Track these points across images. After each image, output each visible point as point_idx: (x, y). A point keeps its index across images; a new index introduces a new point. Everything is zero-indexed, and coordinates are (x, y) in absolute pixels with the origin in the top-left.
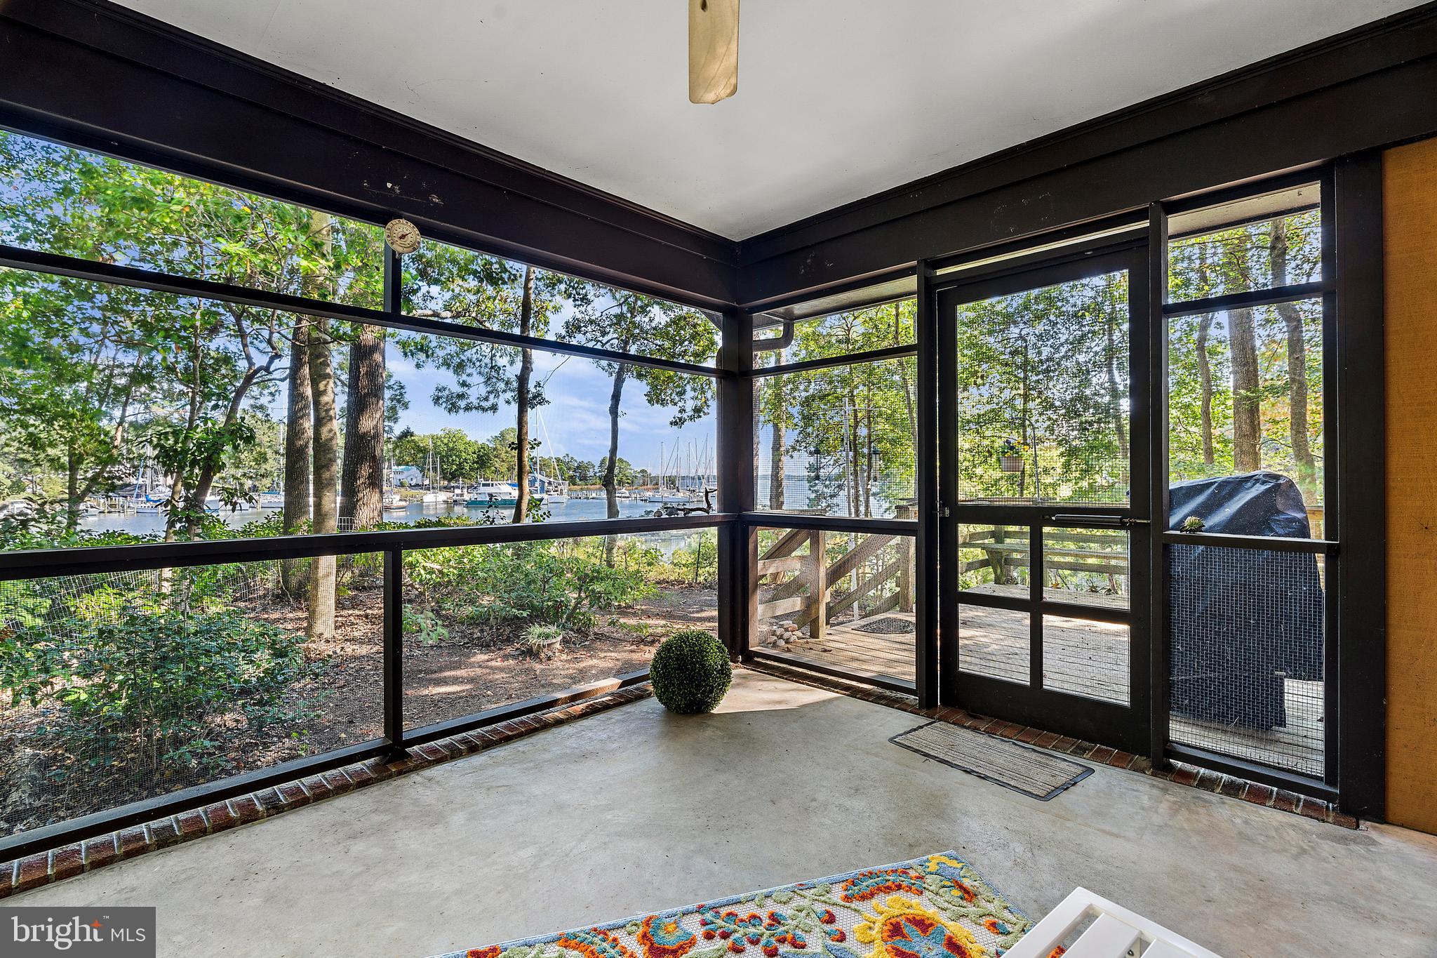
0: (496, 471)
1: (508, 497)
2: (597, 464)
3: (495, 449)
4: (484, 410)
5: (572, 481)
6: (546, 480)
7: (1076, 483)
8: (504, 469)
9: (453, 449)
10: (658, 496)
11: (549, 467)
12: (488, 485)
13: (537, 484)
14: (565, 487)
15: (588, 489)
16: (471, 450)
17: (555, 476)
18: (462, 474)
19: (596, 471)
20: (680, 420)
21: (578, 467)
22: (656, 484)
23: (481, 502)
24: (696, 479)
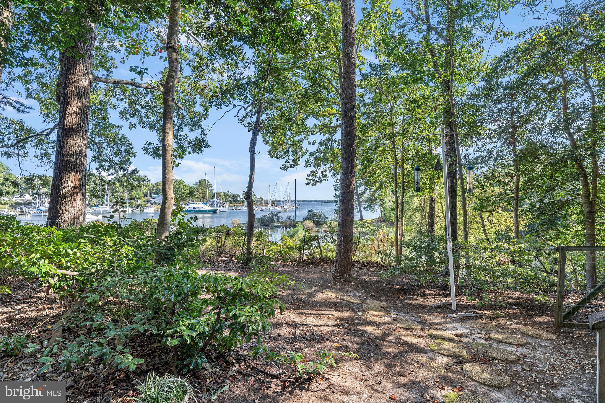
0: (198, 198)
1: (202, 209)
2: (241, 195)
3: (197, 188)
5: (230, 202)
6: (219, 201)
8: (201, 197)
9: (178, 188)
10: (268, 209)
11: (220, 196)
12: (193, 204)
13: (215, 203)
14: (227, 205)
15: (237, 206)
16: (186, 188)
17: (223, 200)
18: (182, 199)
19: (241, 197)
20: (286, 167)
21: (233, 196)
22: (266, 203)
23: (190, 211)
24: (284, 202)
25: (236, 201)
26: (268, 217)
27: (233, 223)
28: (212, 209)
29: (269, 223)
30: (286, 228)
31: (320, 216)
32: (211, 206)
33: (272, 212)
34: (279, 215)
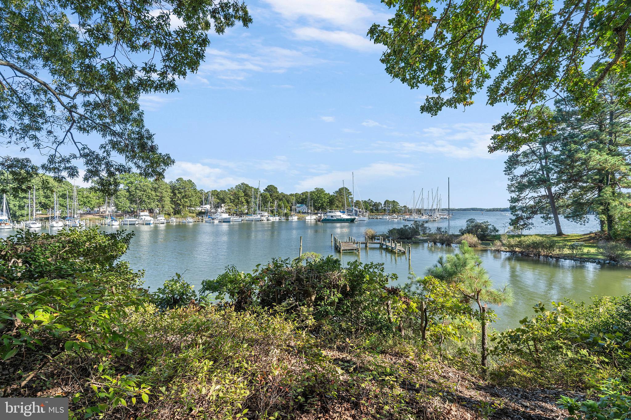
0: (337, 207)
1: (339, 218)
2: (383, 203)
3: (337, 197)
5: (372, 211)
6: (358, 210)
8: (340, 205)
9: (319, 197)
10: (412, 218)
11: (360, 204)
12: (331, 212)
13: (354, 212)
14: (367, 214)
15: (378, 215)
16: (327, 197)
17: (363, 208)
18: (322, 208)
19: (383, 206)
20: (436, 104)
21: (374, 205)
22: (410, 212)
23: (328, 220)
24: (433, 210)
25: (377, 210)
26: (410, 228)
27: (367, 234)
28: (349, 217)
29: (413, 236)
30: (435, 243)
31: (487, 228)
32: (349, 215)
33: (416, 221)
34: (426, 225)
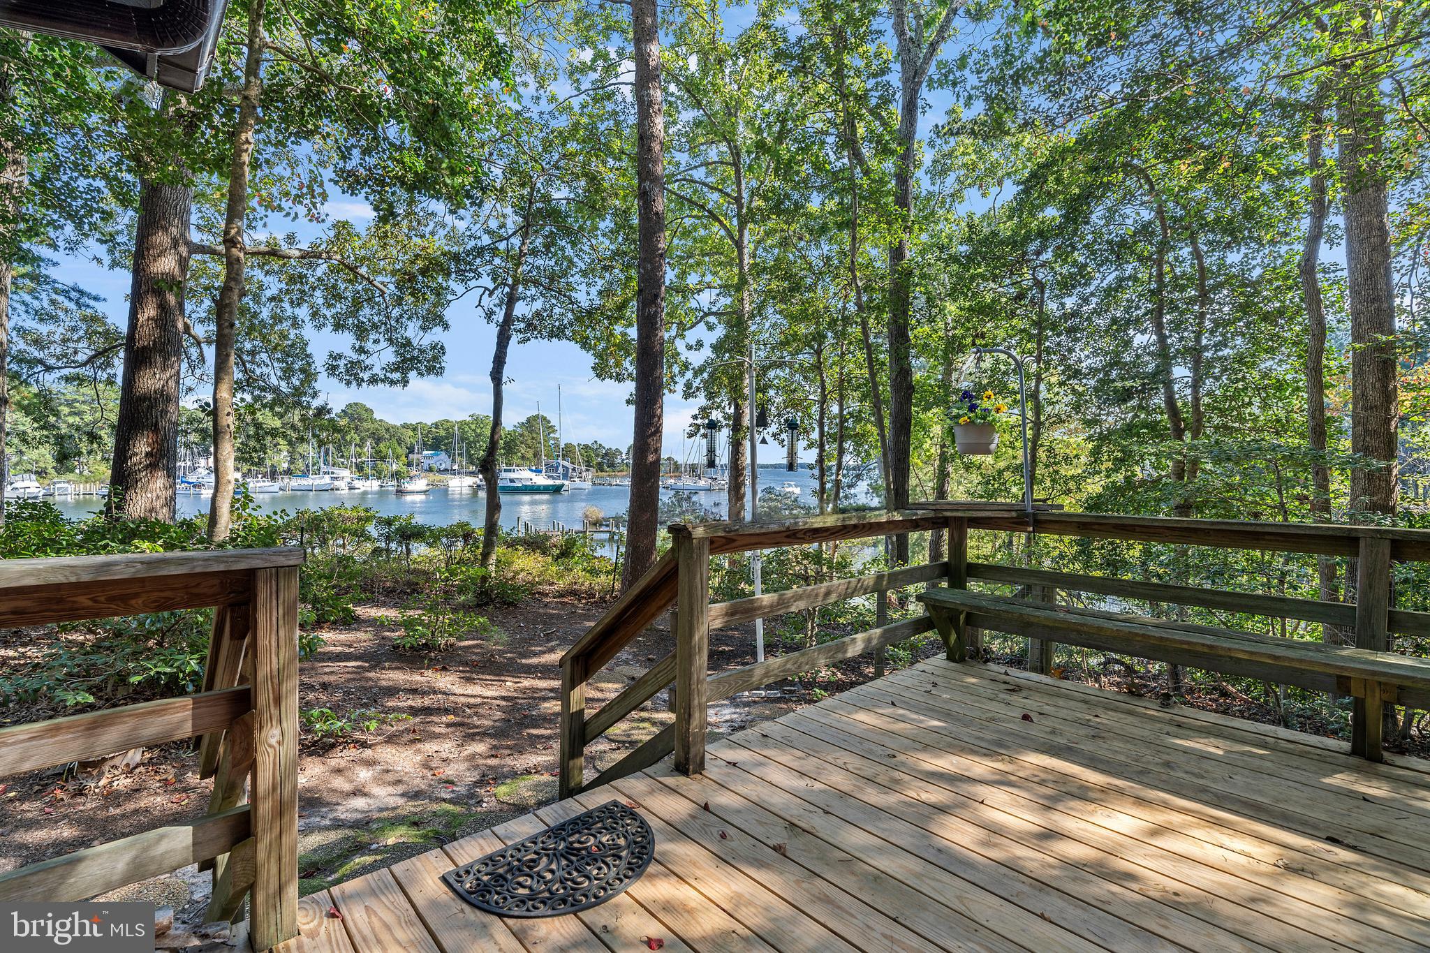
0: (522, 458)
1: (529, 483)
2: (624, 451)
3: (521, 435)
4: (392, 383)
5: (600, 468)
6: (570, 466)
7: (1108, 476)
8: (530, 455)
10: (679, 484)
11: (574, 453)
12: (512, 471)
13: (561, 470)
14: (590, 474)
15: (613, 476)
17: (581, 462)
19: (624, 456)
21: (606, 454)
25: (612, 465)
27: (587, 516)
28: (550, 482)
32: (550, 477)
